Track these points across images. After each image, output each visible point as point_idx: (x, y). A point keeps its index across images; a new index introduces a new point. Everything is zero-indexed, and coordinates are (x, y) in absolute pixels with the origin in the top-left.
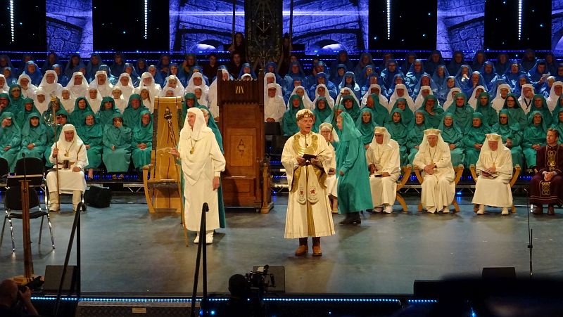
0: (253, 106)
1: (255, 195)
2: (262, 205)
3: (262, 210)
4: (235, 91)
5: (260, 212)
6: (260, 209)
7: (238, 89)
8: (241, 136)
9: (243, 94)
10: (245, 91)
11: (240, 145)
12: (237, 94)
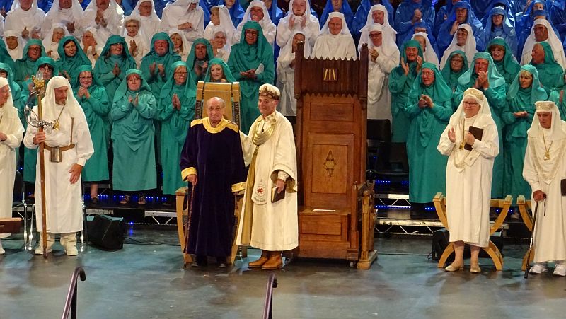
0: (350, 100)
1: (349, 239)
2: (360, 257)
3: (359, 264)
4: (322, 78)
5: (355, 267)
6: (357, 261)
7: (328, 73)
8: (330, 146)
9: (335, 82)
10: (338, 78)
11: (327, 160)
12: (325, 81)
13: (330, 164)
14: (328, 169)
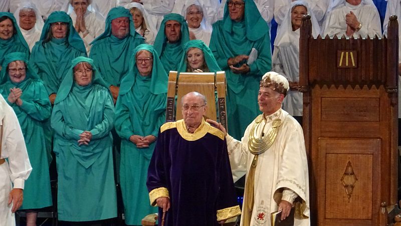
0: (374, 93)
4: (337, 63)
7: (344, 57)
8: (349, 156)
9: (354, 68)
10: (357, 62)
11: (346, 174)
12: (341, 68)
13: (349, 180)
14: (346, 186)
